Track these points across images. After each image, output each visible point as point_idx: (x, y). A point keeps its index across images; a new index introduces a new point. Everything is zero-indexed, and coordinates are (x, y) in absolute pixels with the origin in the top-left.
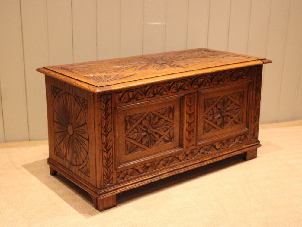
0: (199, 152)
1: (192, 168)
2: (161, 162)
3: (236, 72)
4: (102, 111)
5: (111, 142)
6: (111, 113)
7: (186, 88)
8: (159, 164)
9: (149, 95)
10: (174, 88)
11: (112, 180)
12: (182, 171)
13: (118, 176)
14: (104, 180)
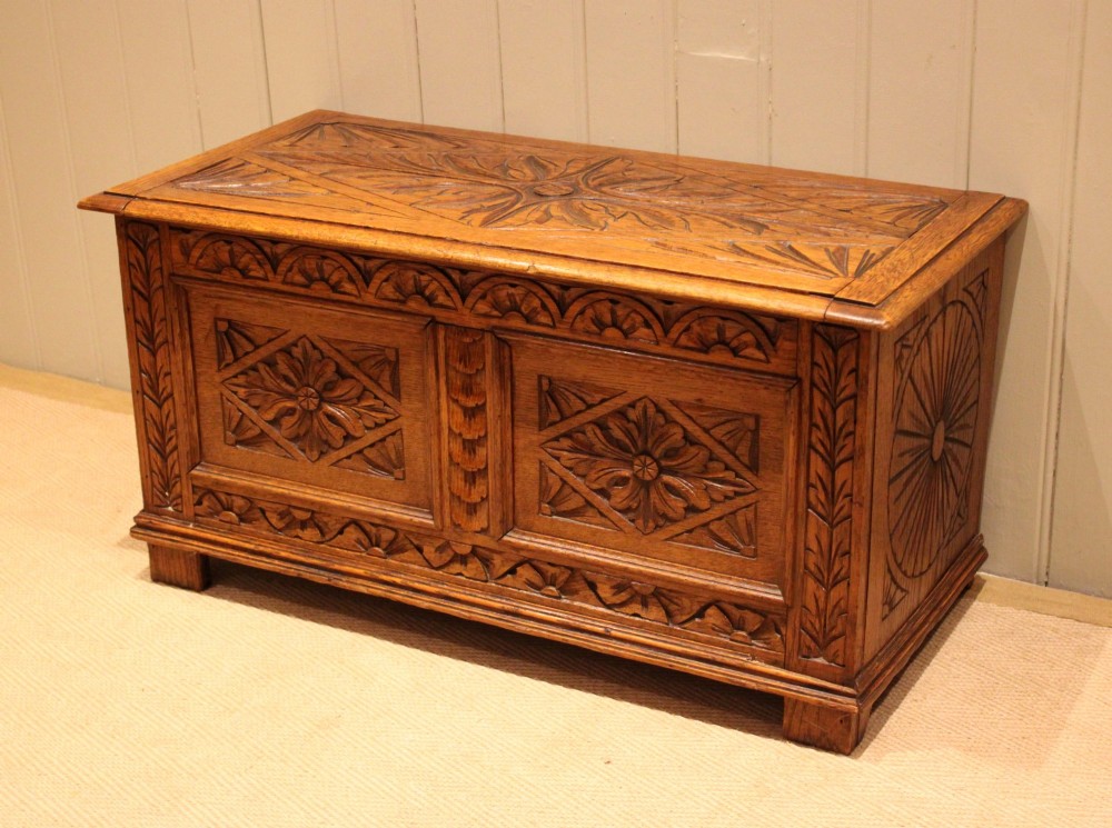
0: (512, 571)
1: (467, 614)
2: (347, 529)
3: (697, 311)
4: (133, 271)
5: (168, 378)
6: (162, 287)
7: (441, 299)
8: (341, 532)
9: (290, 274)
10: (386, 280)
11: (179, 501)
12: (424, 602)
13: (197, 497)
14: (153, 485)
